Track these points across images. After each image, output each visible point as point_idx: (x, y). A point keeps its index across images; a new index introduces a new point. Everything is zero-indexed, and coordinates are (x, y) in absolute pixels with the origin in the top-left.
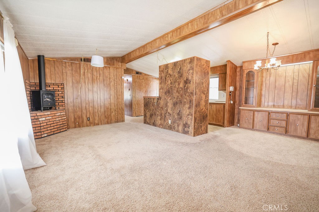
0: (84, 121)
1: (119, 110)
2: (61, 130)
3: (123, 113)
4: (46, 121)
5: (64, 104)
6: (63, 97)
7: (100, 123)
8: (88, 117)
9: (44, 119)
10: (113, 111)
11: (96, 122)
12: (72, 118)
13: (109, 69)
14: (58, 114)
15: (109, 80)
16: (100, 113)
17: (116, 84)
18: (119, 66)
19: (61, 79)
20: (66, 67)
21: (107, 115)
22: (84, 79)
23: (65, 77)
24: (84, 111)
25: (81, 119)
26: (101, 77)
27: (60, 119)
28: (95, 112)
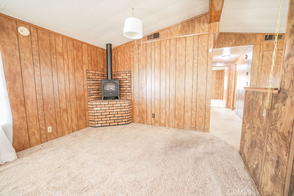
0: (148, 117)
1: (198, 109)
2: (119, 123)
3: (207, 117)
4: (101, 111)
5: (130, 94)
6: (130, 86)
7: (168, 125)
8: (153, 113)
9: (99, 109)
10: (189, 110)
11: (163, 121)
12: (137, 111)
13: (184, 41)
14: (117, 105)
15: (183, 59)
16: (168, 110)
17: (196, 65)
18: (203, 31)
19: (129, 66)
20: (133, 52)
21: (179, 114)
22: (150, 62)
23: (132, 64)
24: (149, 104)
25: (145, 114)
26: (172, 57)
27: (119, 110)
28: (162, 108)
